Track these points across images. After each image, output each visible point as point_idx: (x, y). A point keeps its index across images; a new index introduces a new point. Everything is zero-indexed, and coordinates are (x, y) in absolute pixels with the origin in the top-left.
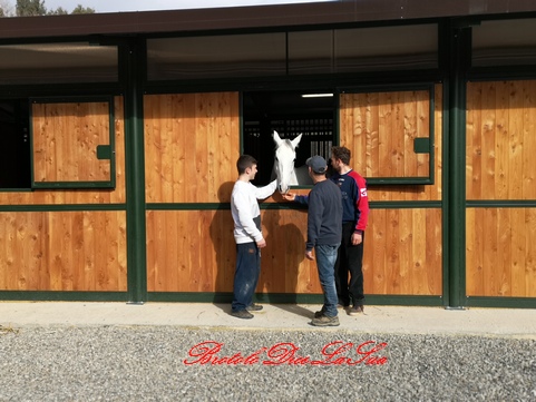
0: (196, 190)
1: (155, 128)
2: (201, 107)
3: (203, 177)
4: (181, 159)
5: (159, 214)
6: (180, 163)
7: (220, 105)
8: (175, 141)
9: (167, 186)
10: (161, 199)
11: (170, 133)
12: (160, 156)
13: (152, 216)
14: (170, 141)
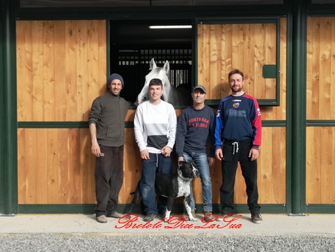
0: (65, 110)
1: (27, 52)
2: (71, 33)
3: (73, 98)
4: (51, 81)
5: (30, 132)
6: (51, 84)
7: (88, 32)
8: (46, 64)
9: (38, 106)
10: (32, 118)
11: (41, 57)
12: (32, 77)
13: (23, 134)
14: (41, 64)
